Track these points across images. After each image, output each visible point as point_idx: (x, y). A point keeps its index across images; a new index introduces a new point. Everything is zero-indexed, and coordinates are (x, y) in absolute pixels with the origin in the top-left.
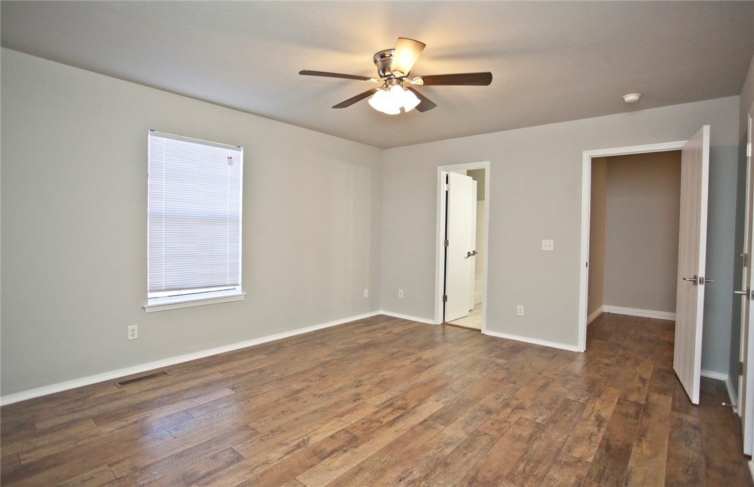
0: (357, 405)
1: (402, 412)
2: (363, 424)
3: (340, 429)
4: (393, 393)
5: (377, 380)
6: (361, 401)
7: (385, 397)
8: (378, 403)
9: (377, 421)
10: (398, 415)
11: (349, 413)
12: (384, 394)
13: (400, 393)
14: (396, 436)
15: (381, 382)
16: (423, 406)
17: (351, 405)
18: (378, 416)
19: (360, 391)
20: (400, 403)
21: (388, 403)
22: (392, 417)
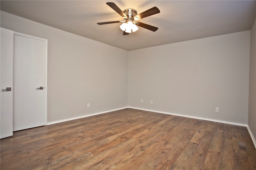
0: (139, 138)
1: (123, 136)
2: (136, 133)
3: (142, 132)
4: (126, 143)
5: (134, 151)
6: (138, 140)
7: (129, 142)
8: (132, 139)
9: (131, 134)
10: (124, 136)
11: (141, 136)
12: (130, 143)
13: (122, 143)
14: (126, 131)
15: (131, 150)
16: (115, 138)
17: (141, 138)
18: (131, 135)
19: (140, 145)
20: (123, 139)
21: (128, 139)
22: (126, 135)
